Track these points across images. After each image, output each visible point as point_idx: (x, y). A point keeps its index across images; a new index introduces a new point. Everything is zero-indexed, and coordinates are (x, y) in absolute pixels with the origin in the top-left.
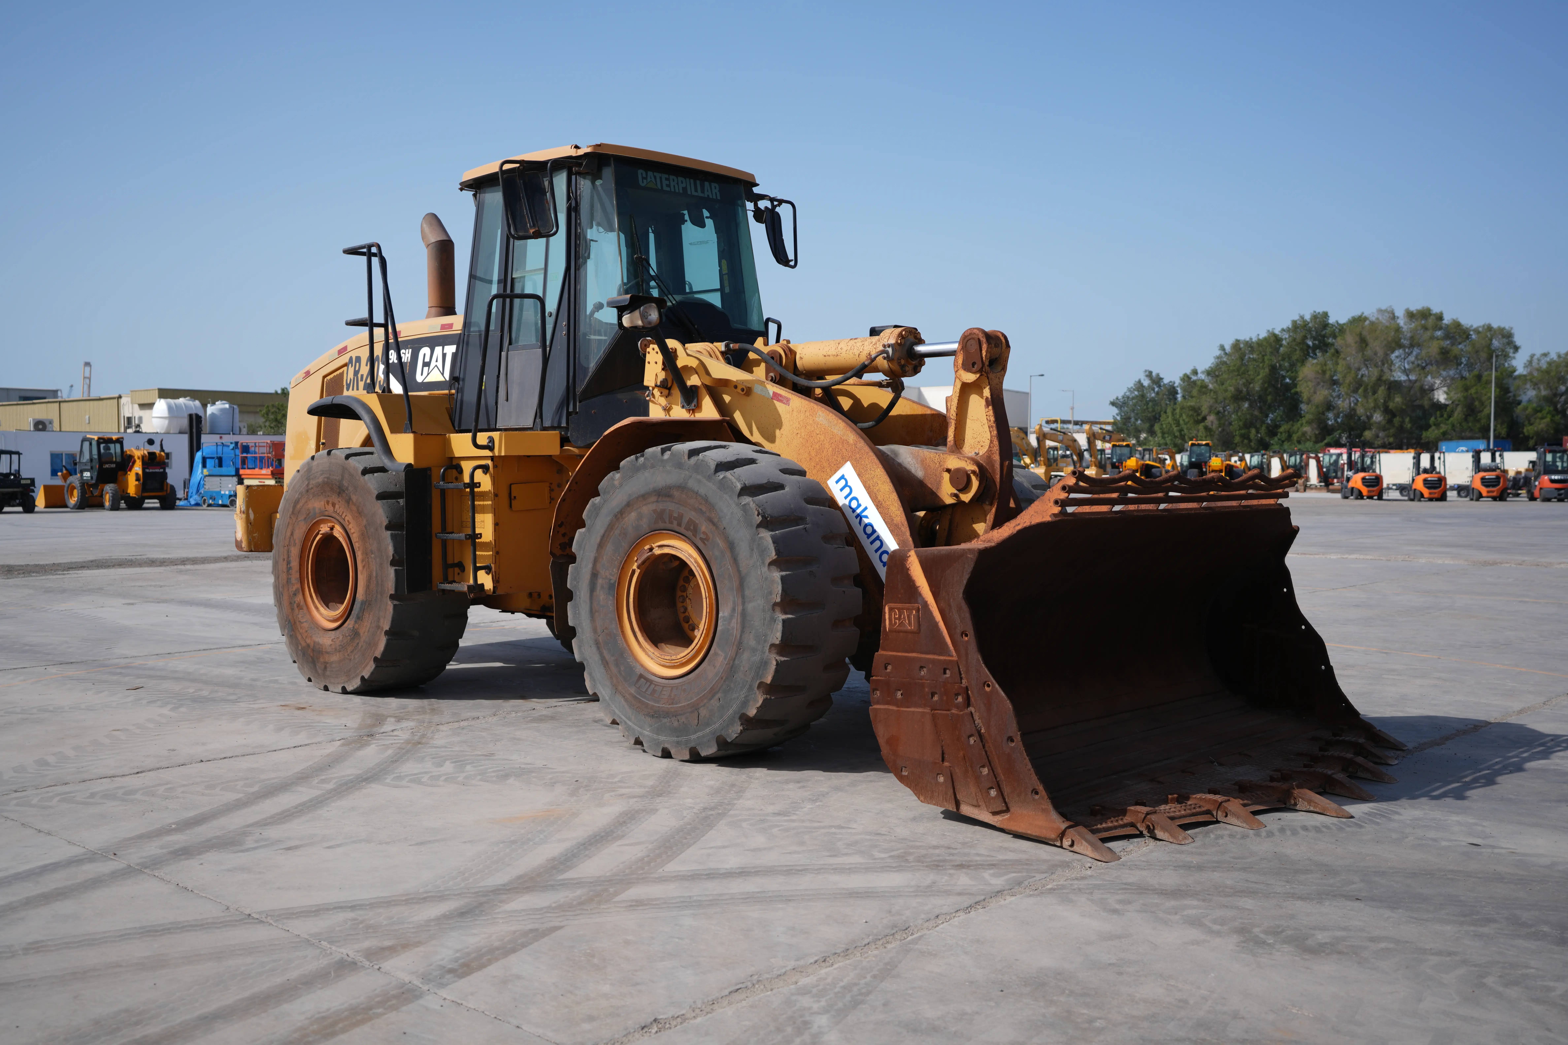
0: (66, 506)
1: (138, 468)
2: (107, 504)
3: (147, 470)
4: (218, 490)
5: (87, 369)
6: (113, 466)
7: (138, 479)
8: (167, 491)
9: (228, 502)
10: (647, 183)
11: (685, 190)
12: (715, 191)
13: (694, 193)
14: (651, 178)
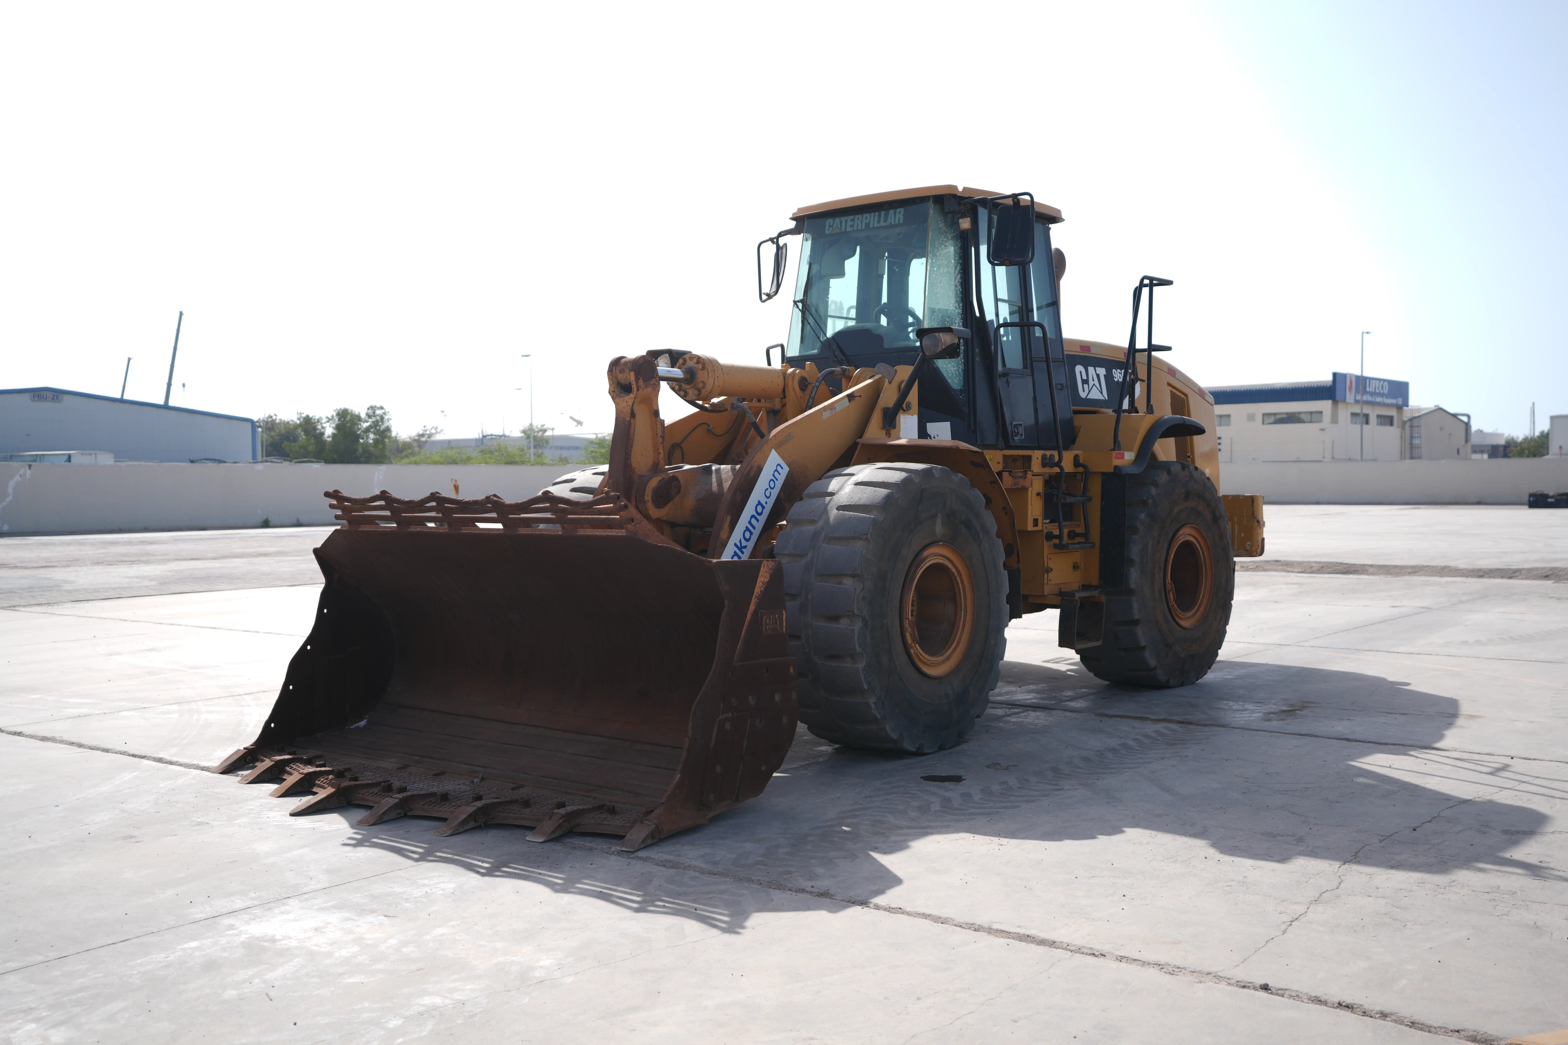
10: (833, 230)
11: (867, 225)
12: (897, 216)
13: (876, 225)
14: (837, 224)
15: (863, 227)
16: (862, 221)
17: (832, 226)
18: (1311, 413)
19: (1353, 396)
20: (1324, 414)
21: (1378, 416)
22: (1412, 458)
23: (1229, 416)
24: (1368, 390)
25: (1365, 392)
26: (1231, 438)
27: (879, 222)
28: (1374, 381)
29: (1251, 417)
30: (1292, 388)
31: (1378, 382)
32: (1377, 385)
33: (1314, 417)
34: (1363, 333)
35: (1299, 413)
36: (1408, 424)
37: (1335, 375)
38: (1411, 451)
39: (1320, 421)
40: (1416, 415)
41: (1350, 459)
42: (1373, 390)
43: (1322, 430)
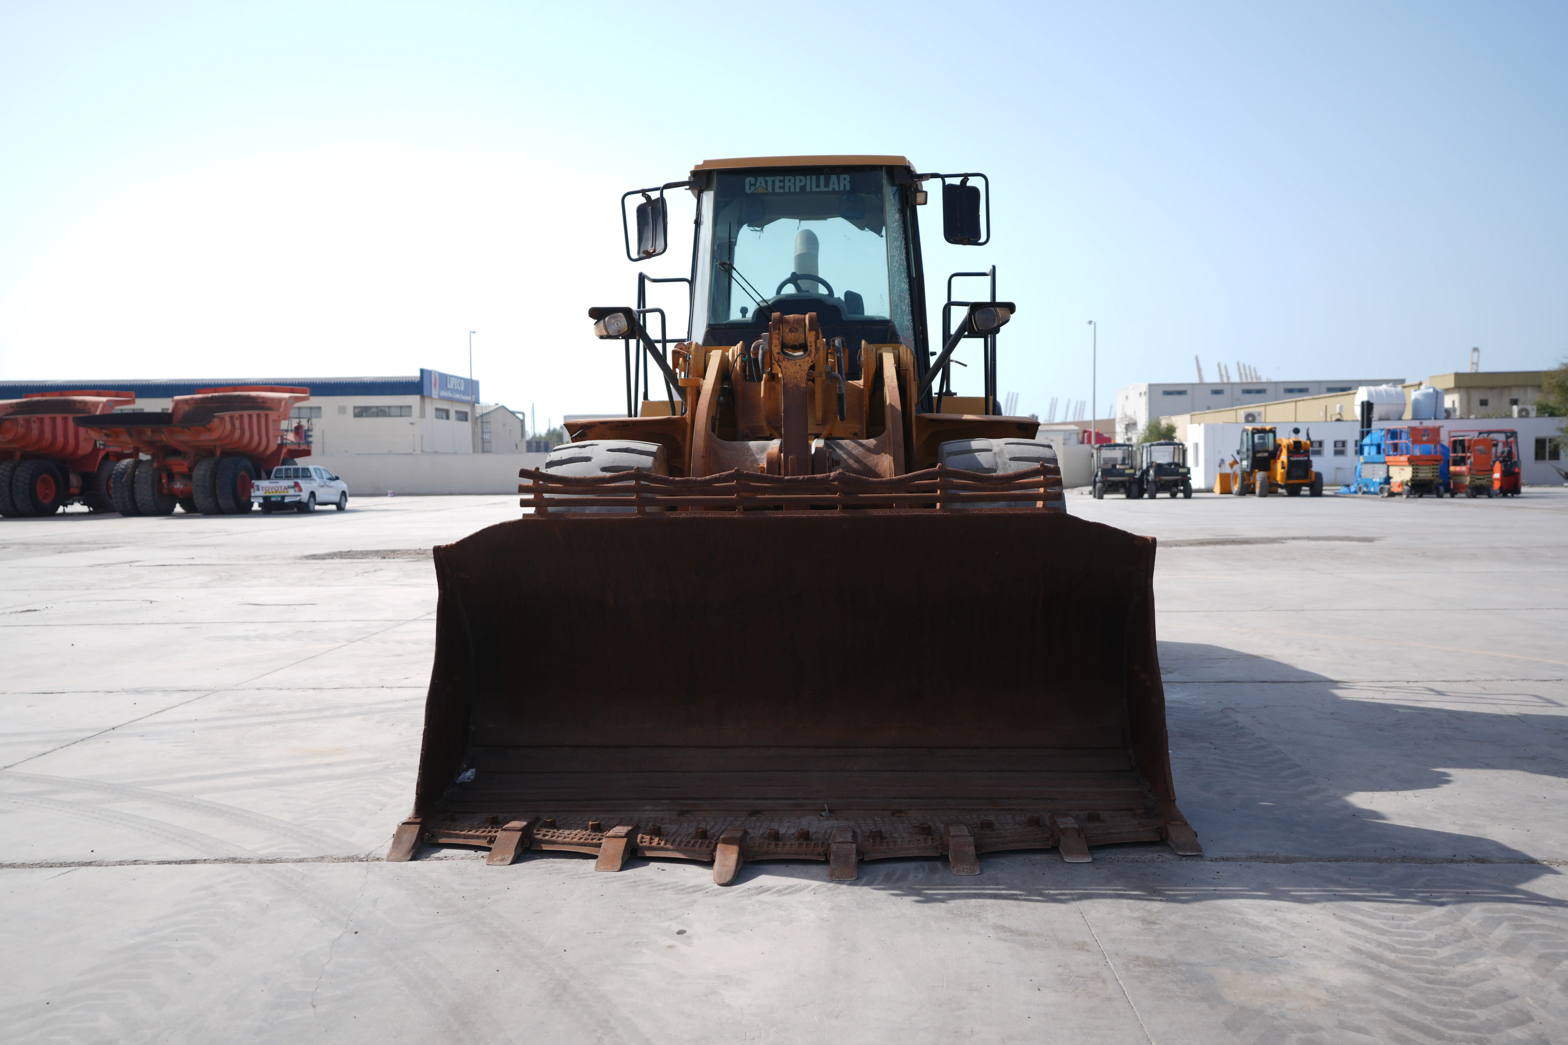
0: (1231, 493)
1: (1284, 457)
2: (1257, 491)
3: (1292, 459)
4: (1371, 477)
5: (1476, 354)
6: (1266, 455)
7: (1283, 468)
8: (1311, 478)
9: (1378, 490)
10: (755, 190)
11: (803, 188)
12: (844, 182)
13: (815, 189)
14: (761, 183)
15: (798, 190)
16: (794, 184)
17: (755, 185)
18: (401, 407)
19: (437, 392)
20: (413, 408)
21: (457, 412)
22: (483, 452)
23: (320, 408)
24: (449, 386)
25: (447, 389)
26: (323, 431)
27: (818, 186)
28: (453, 378)
29: (342, 410)
30: (382, 382)
31: (456, 379)
32: (456, 383)
33: (404, 411)
34: (471, 332)
35: (389, 407)
36: (479, 420)
37: (422, 371)
38: (482, 445)
39: (410, 416)
40: (486, 412)
41: (436, 452)
42: (453, 387)
43: (412, 424)
